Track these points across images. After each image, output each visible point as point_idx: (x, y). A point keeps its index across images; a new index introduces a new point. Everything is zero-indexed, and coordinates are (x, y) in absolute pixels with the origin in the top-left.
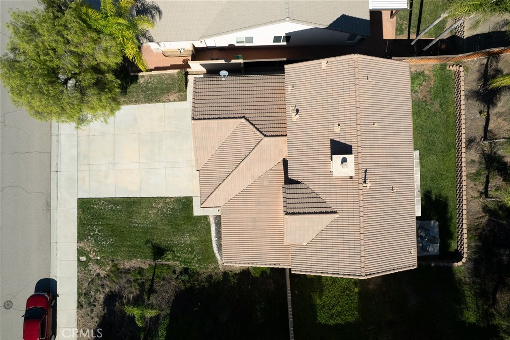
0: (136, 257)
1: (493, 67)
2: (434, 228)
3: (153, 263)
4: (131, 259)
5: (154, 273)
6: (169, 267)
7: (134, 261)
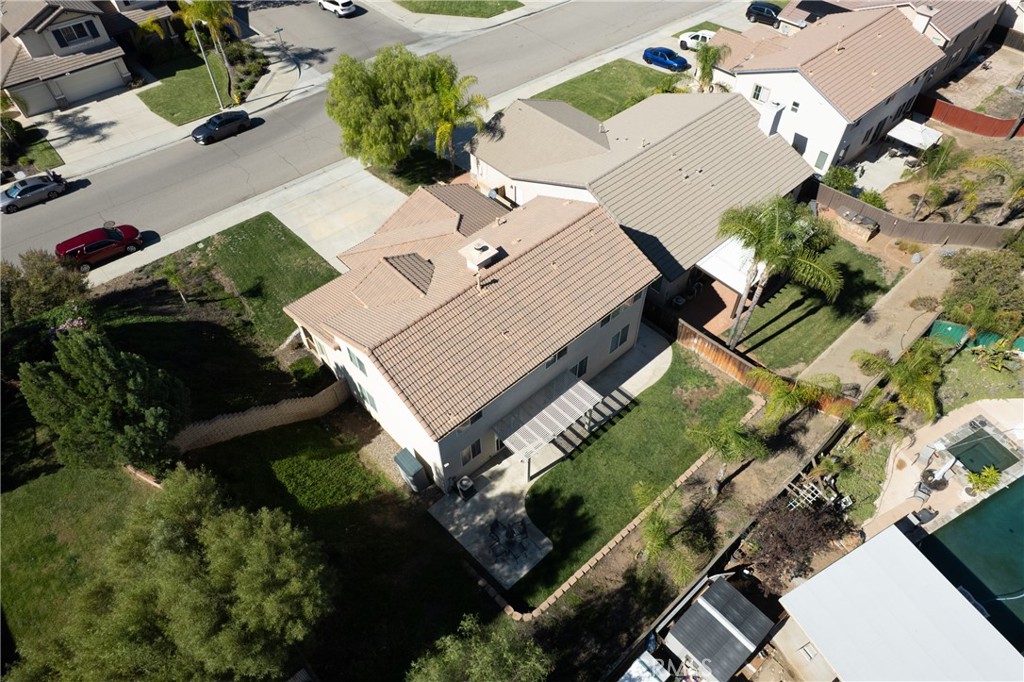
0: (234, 279)
1: (801, 421)
2: (540, 549)
3: (237, 294)
4: (228, 276)
5: (225, 299)
6: (243, 308)
7: (227, 279)
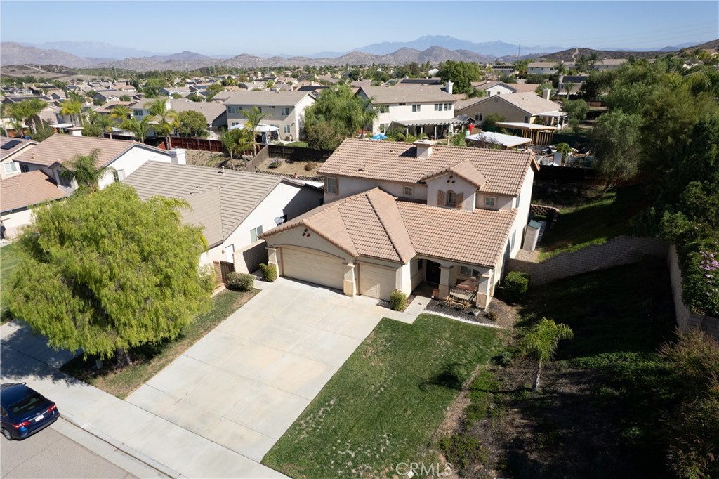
0: (440, 411)
4: (442, 417)
7: (448, 415)
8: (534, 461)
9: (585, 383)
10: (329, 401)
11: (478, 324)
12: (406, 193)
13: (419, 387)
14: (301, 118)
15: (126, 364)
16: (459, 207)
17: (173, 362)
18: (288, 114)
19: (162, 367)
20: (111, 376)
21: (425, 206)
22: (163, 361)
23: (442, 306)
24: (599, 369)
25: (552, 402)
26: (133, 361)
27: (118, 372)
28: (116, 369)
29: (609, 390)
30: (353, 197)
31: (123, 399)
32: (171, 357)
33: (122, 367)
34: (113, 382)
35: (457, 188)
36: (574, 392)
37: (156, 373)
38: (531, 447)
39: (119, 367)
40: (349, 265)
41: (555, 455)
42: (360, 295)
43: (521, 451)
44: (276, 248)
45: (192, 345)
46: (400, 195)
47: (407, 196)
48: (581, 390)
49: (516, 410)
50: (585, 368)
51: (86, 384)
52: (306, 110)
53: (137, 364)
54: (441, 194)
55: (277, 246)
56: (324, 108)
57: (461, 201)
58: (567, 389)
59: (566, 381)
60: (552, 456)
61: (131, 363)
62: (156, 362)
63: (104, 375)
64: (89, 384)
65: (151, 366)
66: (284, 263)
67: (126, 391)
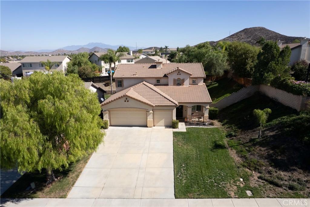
8: (280, 159)
9: (276, 130)
10: (182, 165)
11: (209, 127)
12: (157, 82)
13: (212, 151)
14: (65, 68)
15: (53, 180)
16: (183, 85)
17: (82, 173)
18: (58, 66)
19: (78, 176)
20: (46, 190)
21: (168, 86)
22: (76, 173)
23: (191, 124)
24: (277, 125)
25: (270, 139)
26: (57, 178)
27: (50, 185)
28: (48, 185)
29: (288, 129)
30: (138, 85)
31: (65, 198)
32: (79, 171)
33: (51, 183)
34: (51, 191)
35: (181, 77)
36: (274, 134)
37: (76, 180)
38: (276, 155)
39: (49, 183)
40: (150, 112)
41: (286, 155)
42: (154, 126)
43: (274, 158)
44: (108, 111)
45: (87, 162)
46: (155, 84)
47: (158, 83)
48: (276, 133)
49: (258, 146)
50: (271, 126)
51: (30, 199)
52: (68, 64)
53: (60, 179)
54: (174, 80)
55: (108, 110)
56: (77, 62)
57: (184, 82)
58: (271, 134)
59: (268, 132)
60: (285, 156)
61: (56, 179)
62: (71, 175)
63: (41, 190)
64: (32, 198)
65: (70, 177)
66: (111, 119)
67: (64, 194)
